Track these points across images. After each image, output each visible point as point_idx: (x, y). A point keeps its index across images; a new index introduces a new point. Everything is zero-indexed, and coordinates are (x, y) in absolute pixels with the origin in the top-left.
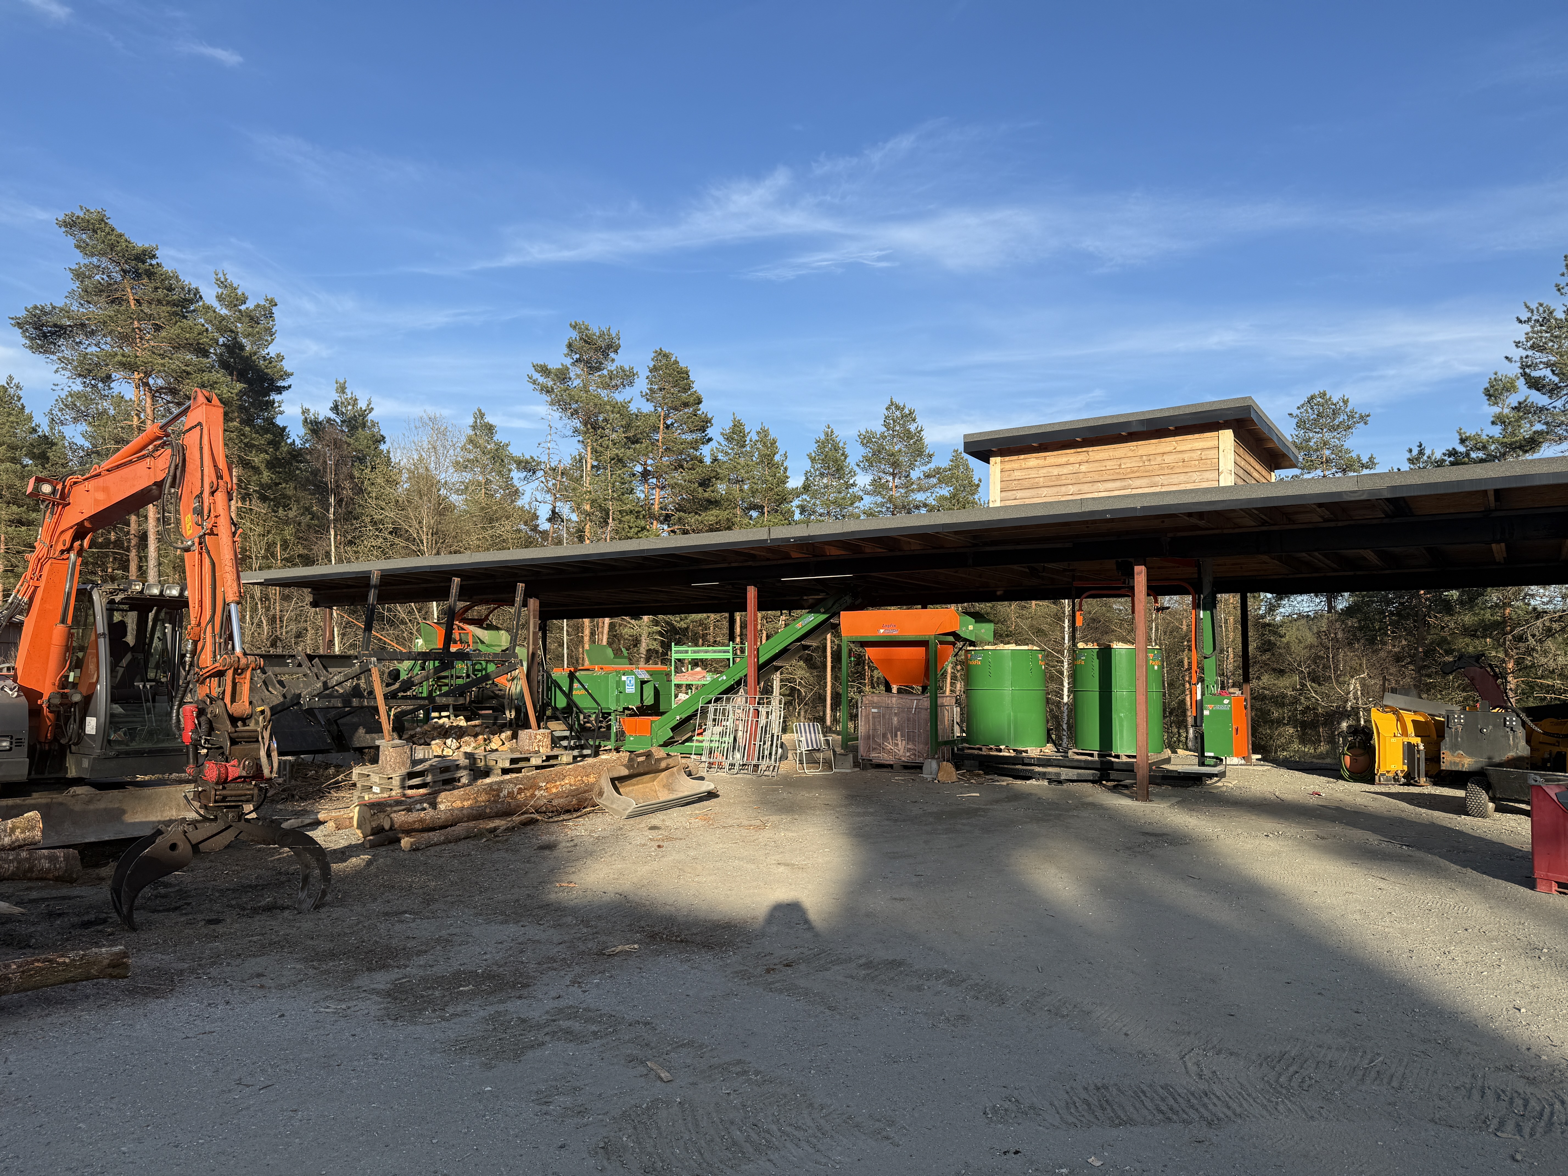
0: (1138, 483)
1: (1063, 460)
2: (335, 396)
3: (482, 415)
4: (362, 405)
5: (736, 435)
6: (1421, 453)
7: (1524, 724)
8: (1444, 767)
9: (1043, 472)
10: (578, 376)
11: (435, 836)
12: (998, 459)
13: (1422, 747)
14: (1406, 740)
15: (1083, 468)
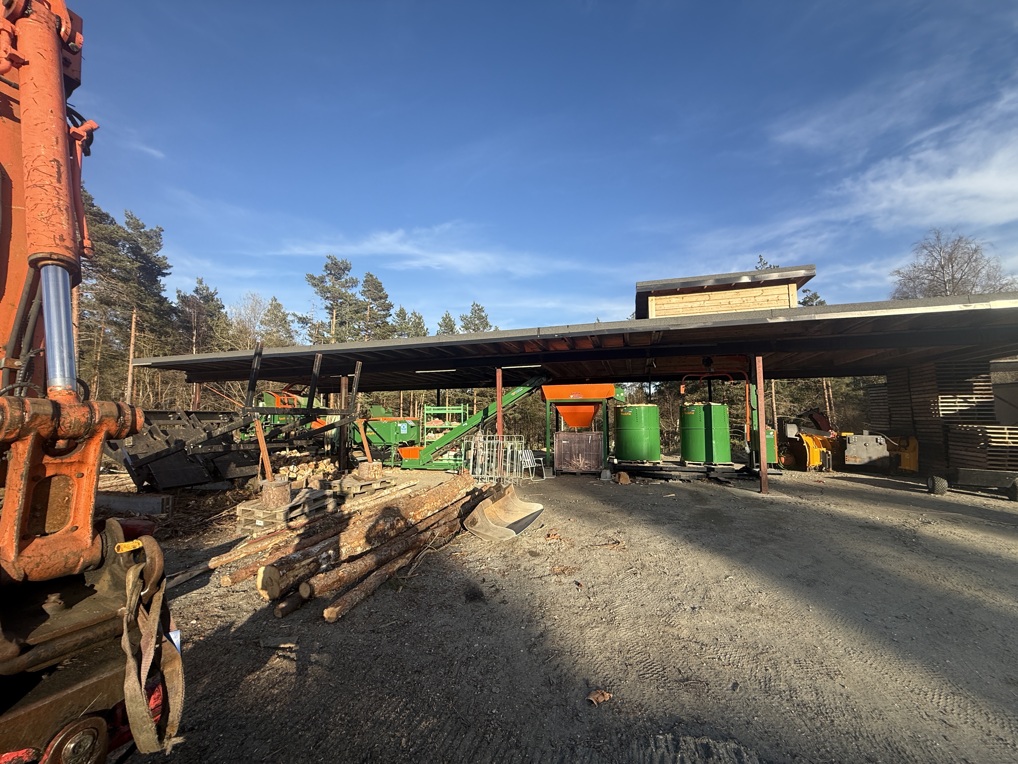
1: (694, 299)
3: (275, 299)
4: (212, 290)
5: (402, 314)
8: (845, 463)
9: (682, 305)
10: (330, 281)
12: (654, 298)
13: (829, 452)
14: (820, 449)
15: (706, 303)
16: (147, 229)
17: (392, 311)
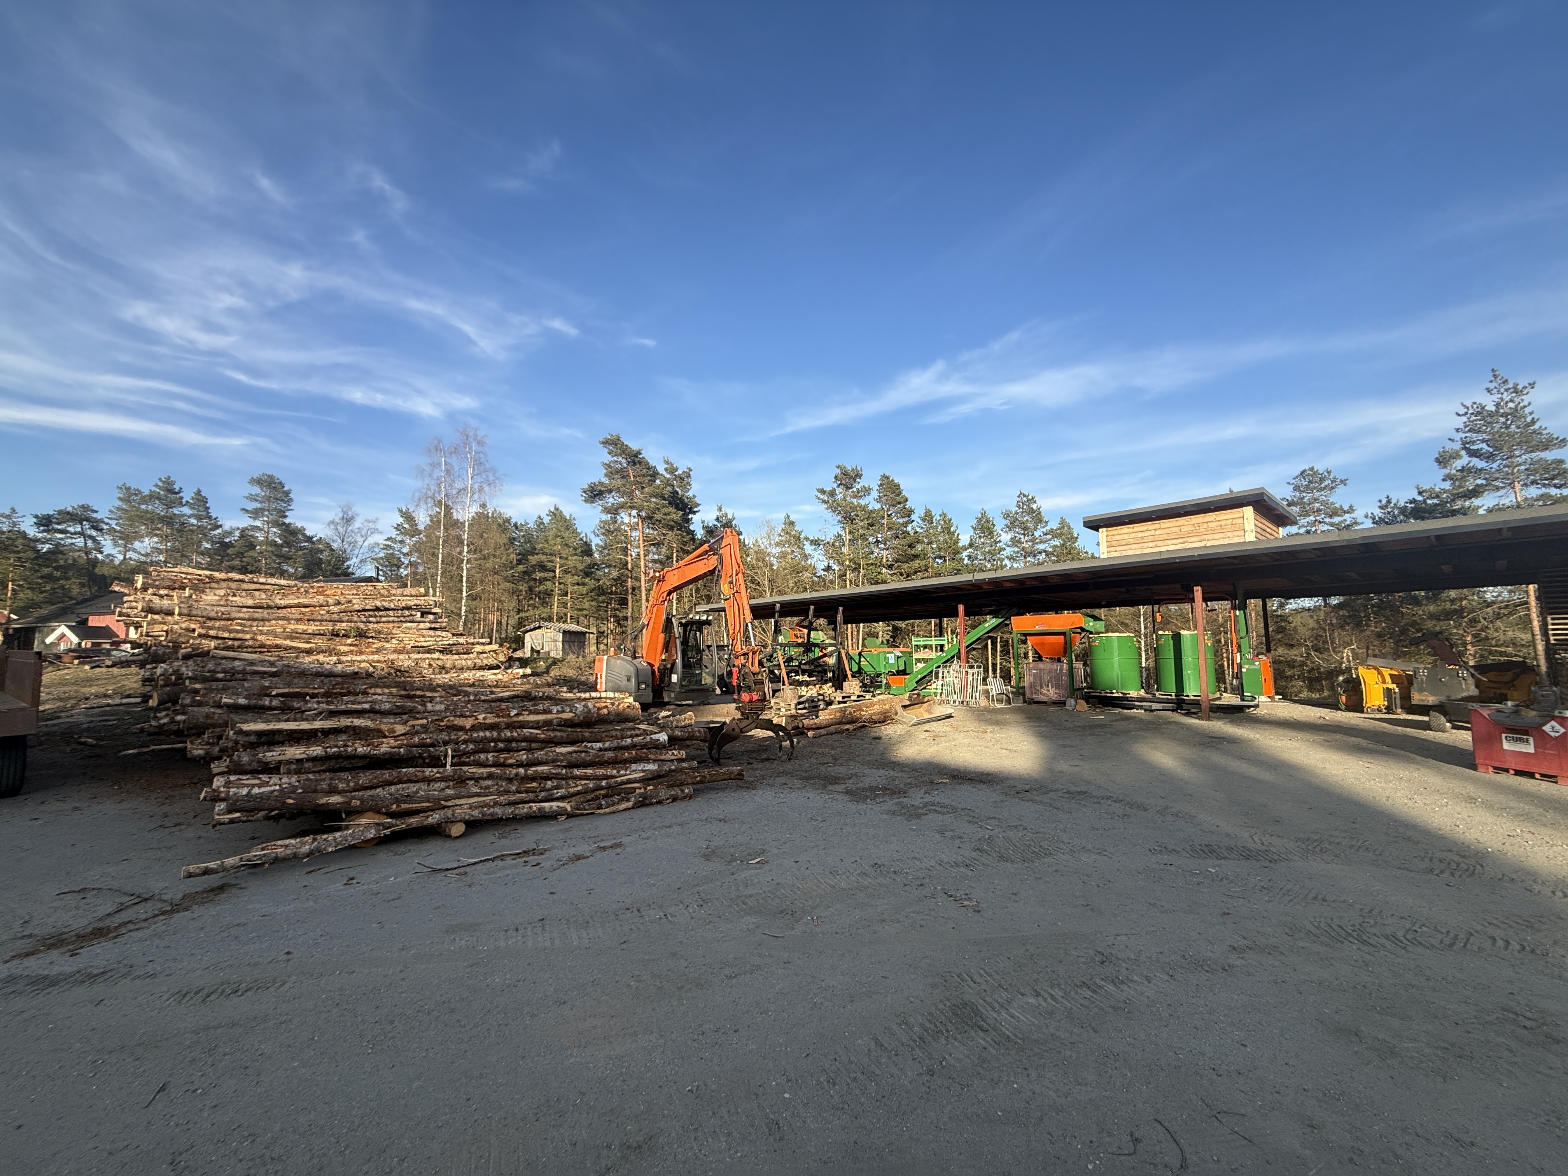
0: (1193, 539)
1: (1145, 528)
2: (718, 513)
3: (789, 517)
4: (730, 516)
5: (928, 517)
6: (1389, 502)
7: (1473, 675)
8: (1413, 702)
9: (1132, 535)
10: (841, 493)
11: (823, 731)
12: (1104, 529)
13: (1397, 690)
14: (1385, 686)
15: (1157, 532)
16: (680, 472)
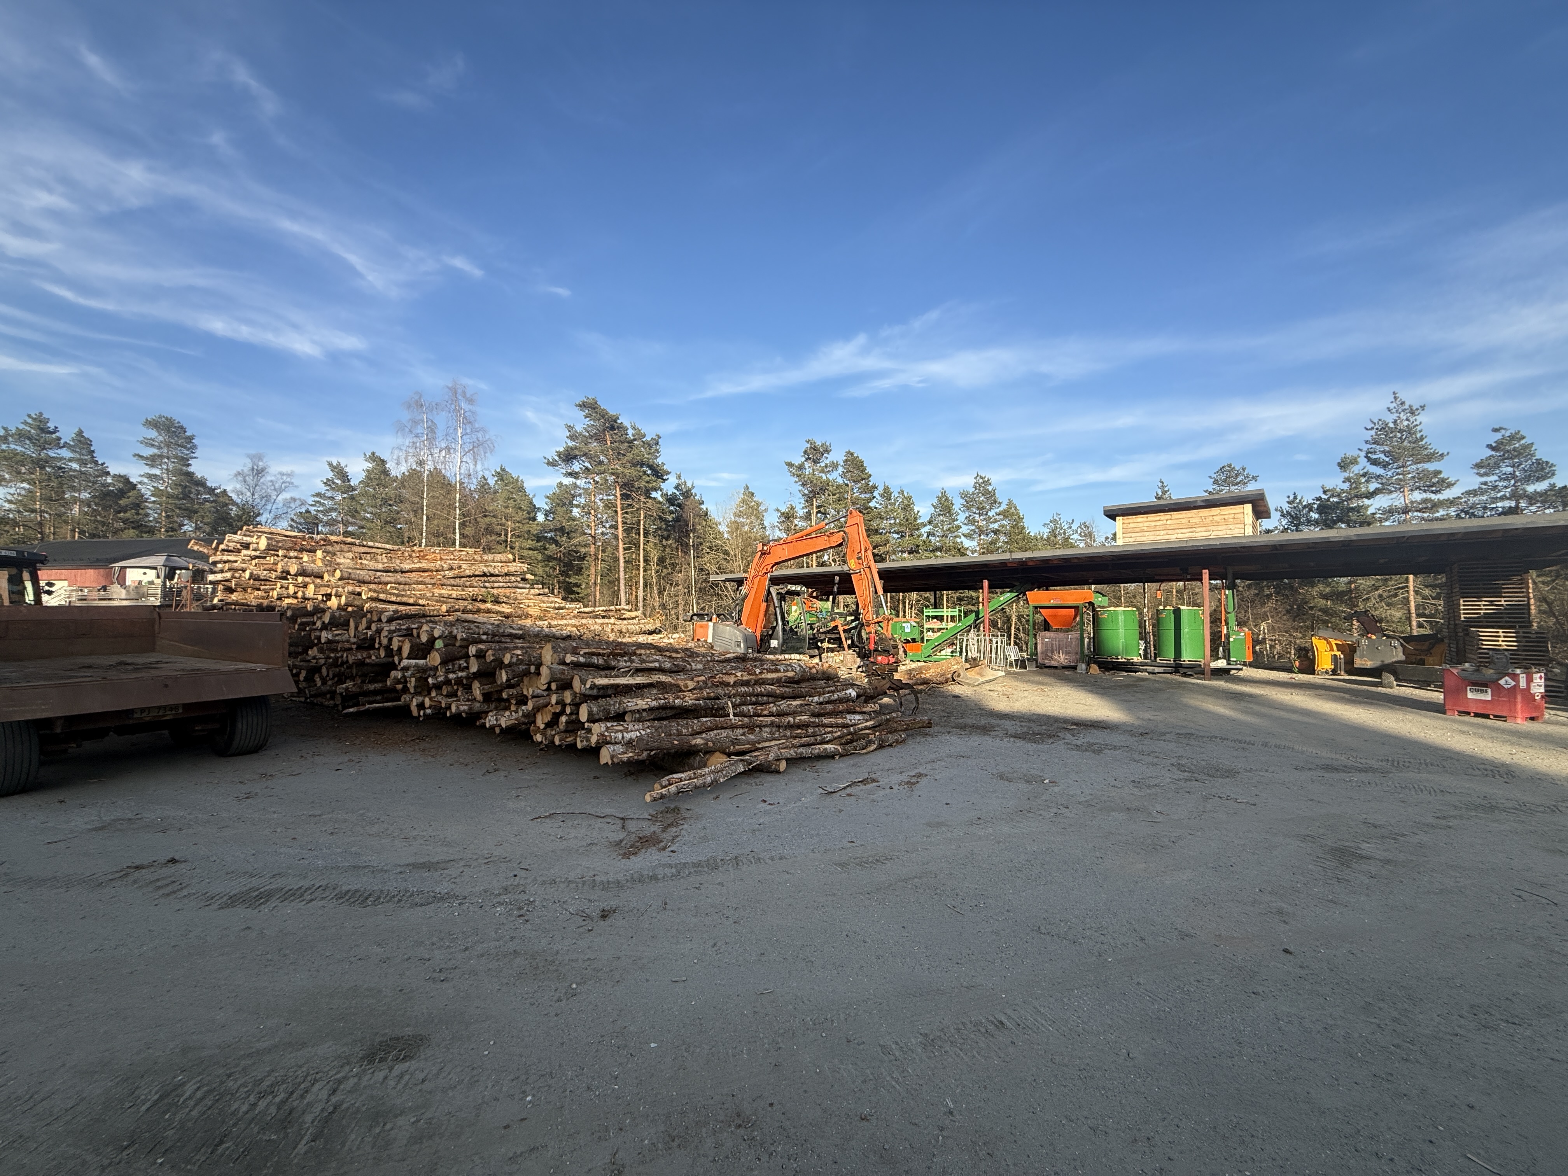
0: (1199, 530)
1: (1158, 518)
2: (679, 483)
3: (748, 488)
4: (688, 484)
5: (887, 494)
6: (1295, 498)
7: (1402, 645)
8: (1355, 666)
9: (1146, 524)
10: (809, 467)
12: (1121, 518)
13: (1342, 656)
14: (1333, 653)
15: (1168, 522)
16: (648, 438)
17: (876, 494)
